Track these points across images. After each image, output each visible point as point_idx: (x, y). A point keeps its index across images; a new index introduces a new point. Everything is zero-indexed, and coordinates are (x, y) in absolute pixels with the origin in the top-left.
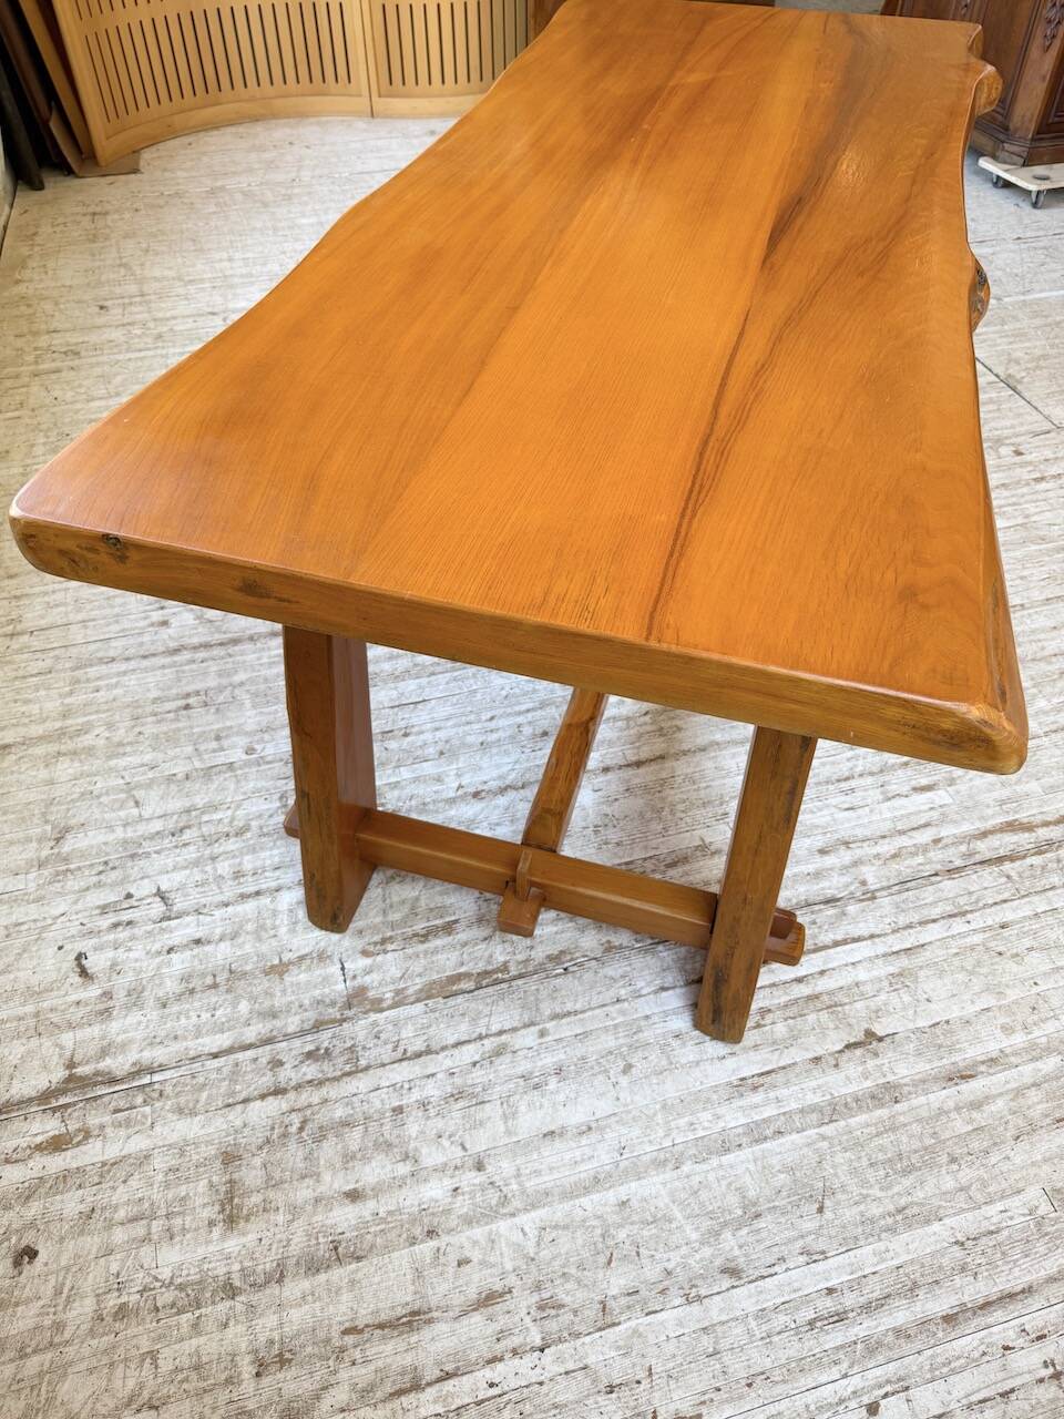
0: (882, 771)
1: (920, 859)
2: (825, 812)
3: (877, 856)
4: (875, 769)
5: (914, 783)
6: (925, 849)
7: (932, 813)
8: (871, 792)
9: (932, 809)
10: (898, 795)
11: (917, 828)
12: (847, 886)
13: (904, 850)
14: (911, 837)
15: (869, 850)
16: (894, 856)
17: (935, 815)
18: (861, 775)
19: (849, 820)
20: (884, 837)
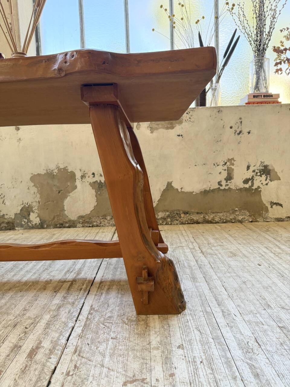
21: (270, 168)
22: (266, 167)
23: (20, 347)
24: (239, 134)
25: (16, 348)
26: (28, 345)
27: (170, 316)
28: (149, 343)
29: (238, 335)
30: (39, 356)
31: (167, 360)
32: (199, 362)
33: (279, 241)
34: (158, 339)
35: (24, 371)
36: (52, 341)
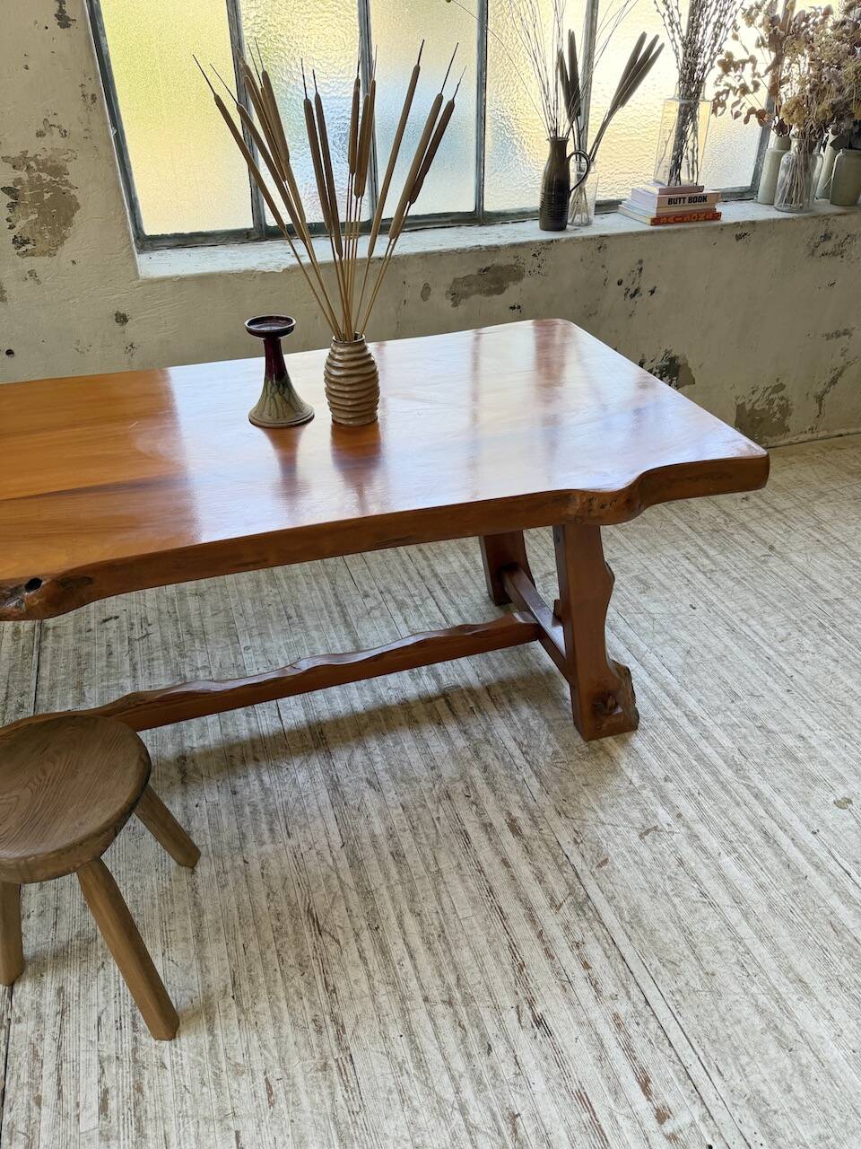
0: (136, 1061)
1: (25, 1078)
2: (101, 999)
3: (41, 1038)
4: (140, 1055)
5: (113, 1092)
6: (34, 1085)
7: (73, 1105)
8: (113, 1045)
9: (78, 1105)
10: (103, 1072)
11: (59, 1084)
12: (20, 1006)
13: (38, 1065)
14: (51, 1075)
15: (50, 1030)
16: (35, 1054)
17: (69, 1107)
18: (135, 1039)
19: (88, 1019)
20: (59, 1048)
21: (680, 361)
22: (672, 360)
23: (491, 824)
24: (633, 296)
25: (487, 827)
26: (499, 821)
27: (626, 734)
28: (631, 783)
29: (719, 750)
30: (526, 831)
31: (664, 800)
32: (697, 795)
33: (700, 534)
34: (636, 774)
35: (528, 850)
36: (520, 807)
